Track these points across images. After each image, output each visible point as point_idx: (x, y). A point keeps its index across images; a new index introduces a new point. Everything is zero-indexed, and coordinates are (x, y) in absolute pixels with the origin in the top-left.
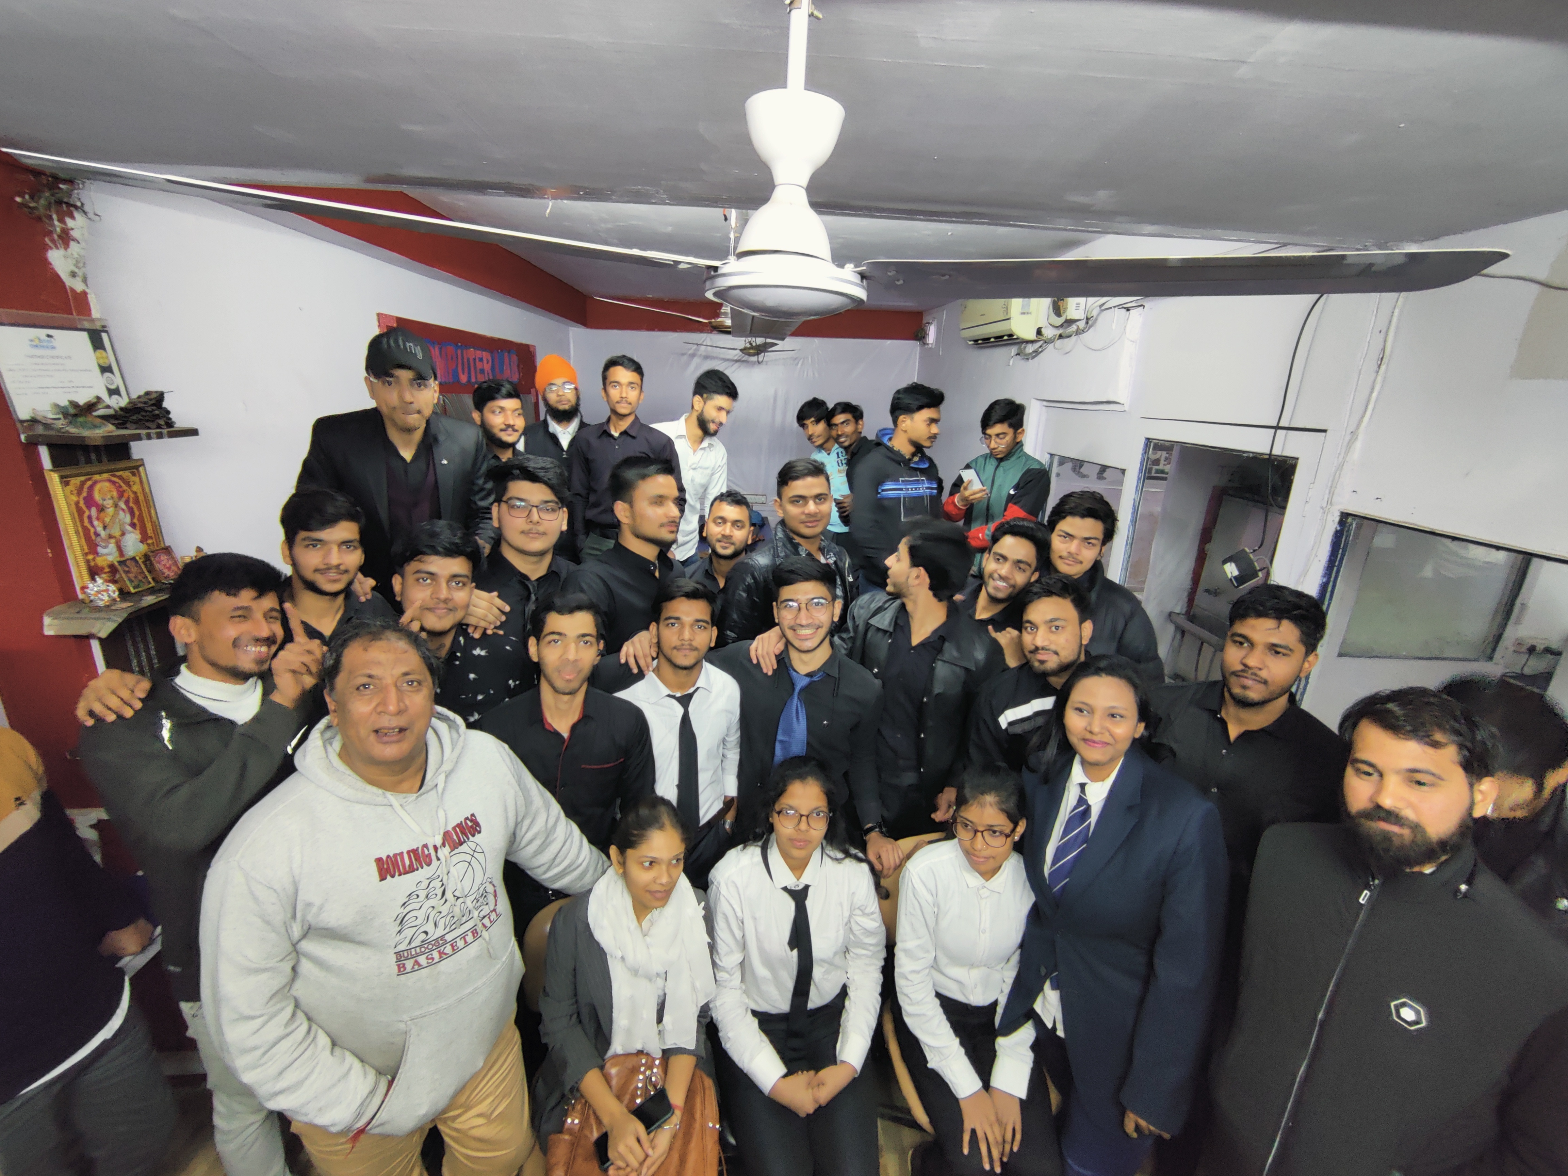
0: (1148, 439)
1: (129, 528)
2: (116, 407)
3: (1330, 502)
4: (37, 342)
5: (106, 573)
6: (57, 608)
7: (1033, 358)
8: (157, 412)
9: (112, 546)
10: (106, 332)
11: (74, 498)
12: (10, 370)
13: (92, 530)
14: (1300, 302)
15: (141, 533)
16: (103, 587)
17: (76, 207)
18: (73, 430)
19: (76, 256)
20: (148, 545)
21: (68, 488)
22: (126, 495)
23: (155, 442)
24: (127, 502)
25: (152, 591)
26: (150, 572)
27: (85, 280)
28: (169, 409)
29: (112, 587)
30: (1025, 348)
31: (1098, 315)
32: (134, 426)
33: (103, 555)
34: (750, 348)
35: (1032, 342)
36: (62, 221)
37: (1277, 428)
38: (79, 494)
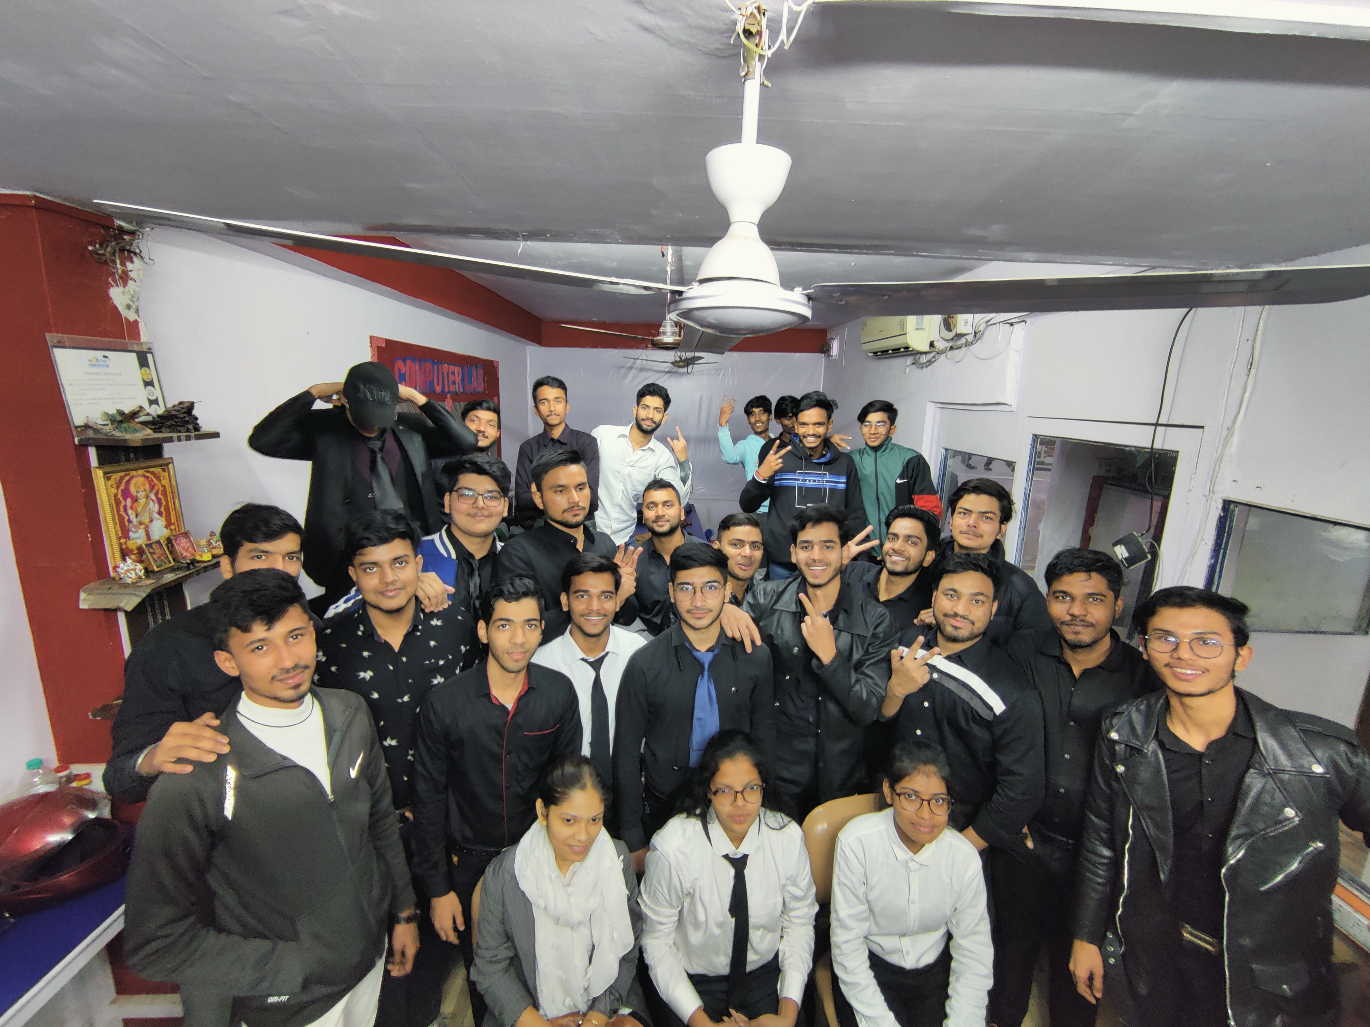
0: (1035, 436)
1: (157, 516)
2: (155, 414)
3: (1211, 491)
4: (94, 362)
5: (134, 554)
6: (92, 585)
7: (927, 367)
8: (187, 419)
9: (142, 532)
10: (151, 353)
11: (114, 491)
12: (71, 385)
13: (126, 518)
14: (1171, 315)
15: (166, 520)
16: (132, 567)
17: (135, 254)
18: (117, 434)
19: (132, 292)
20: (171, 530)
21: (110, 482)
22: (156, 488)
23: (184, 443)
24: (156, 494)
25: (172, 570)
26: (171, 553)
27: (137, 311)
28: (197, 416)
29: (139, 566)
30: (919, 358)
31: (985, 330)
32: (168, 430)
33: (133, 539)
34: (679, 362)
35: (926, 353)
36: (123, 264)
37: (1157, 425)
38: (118, 488)
